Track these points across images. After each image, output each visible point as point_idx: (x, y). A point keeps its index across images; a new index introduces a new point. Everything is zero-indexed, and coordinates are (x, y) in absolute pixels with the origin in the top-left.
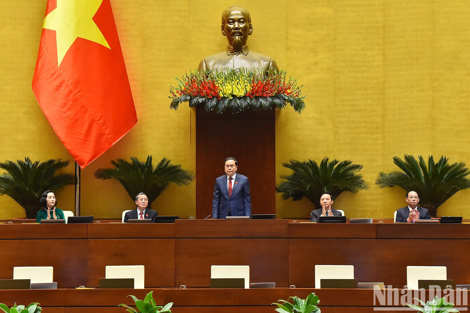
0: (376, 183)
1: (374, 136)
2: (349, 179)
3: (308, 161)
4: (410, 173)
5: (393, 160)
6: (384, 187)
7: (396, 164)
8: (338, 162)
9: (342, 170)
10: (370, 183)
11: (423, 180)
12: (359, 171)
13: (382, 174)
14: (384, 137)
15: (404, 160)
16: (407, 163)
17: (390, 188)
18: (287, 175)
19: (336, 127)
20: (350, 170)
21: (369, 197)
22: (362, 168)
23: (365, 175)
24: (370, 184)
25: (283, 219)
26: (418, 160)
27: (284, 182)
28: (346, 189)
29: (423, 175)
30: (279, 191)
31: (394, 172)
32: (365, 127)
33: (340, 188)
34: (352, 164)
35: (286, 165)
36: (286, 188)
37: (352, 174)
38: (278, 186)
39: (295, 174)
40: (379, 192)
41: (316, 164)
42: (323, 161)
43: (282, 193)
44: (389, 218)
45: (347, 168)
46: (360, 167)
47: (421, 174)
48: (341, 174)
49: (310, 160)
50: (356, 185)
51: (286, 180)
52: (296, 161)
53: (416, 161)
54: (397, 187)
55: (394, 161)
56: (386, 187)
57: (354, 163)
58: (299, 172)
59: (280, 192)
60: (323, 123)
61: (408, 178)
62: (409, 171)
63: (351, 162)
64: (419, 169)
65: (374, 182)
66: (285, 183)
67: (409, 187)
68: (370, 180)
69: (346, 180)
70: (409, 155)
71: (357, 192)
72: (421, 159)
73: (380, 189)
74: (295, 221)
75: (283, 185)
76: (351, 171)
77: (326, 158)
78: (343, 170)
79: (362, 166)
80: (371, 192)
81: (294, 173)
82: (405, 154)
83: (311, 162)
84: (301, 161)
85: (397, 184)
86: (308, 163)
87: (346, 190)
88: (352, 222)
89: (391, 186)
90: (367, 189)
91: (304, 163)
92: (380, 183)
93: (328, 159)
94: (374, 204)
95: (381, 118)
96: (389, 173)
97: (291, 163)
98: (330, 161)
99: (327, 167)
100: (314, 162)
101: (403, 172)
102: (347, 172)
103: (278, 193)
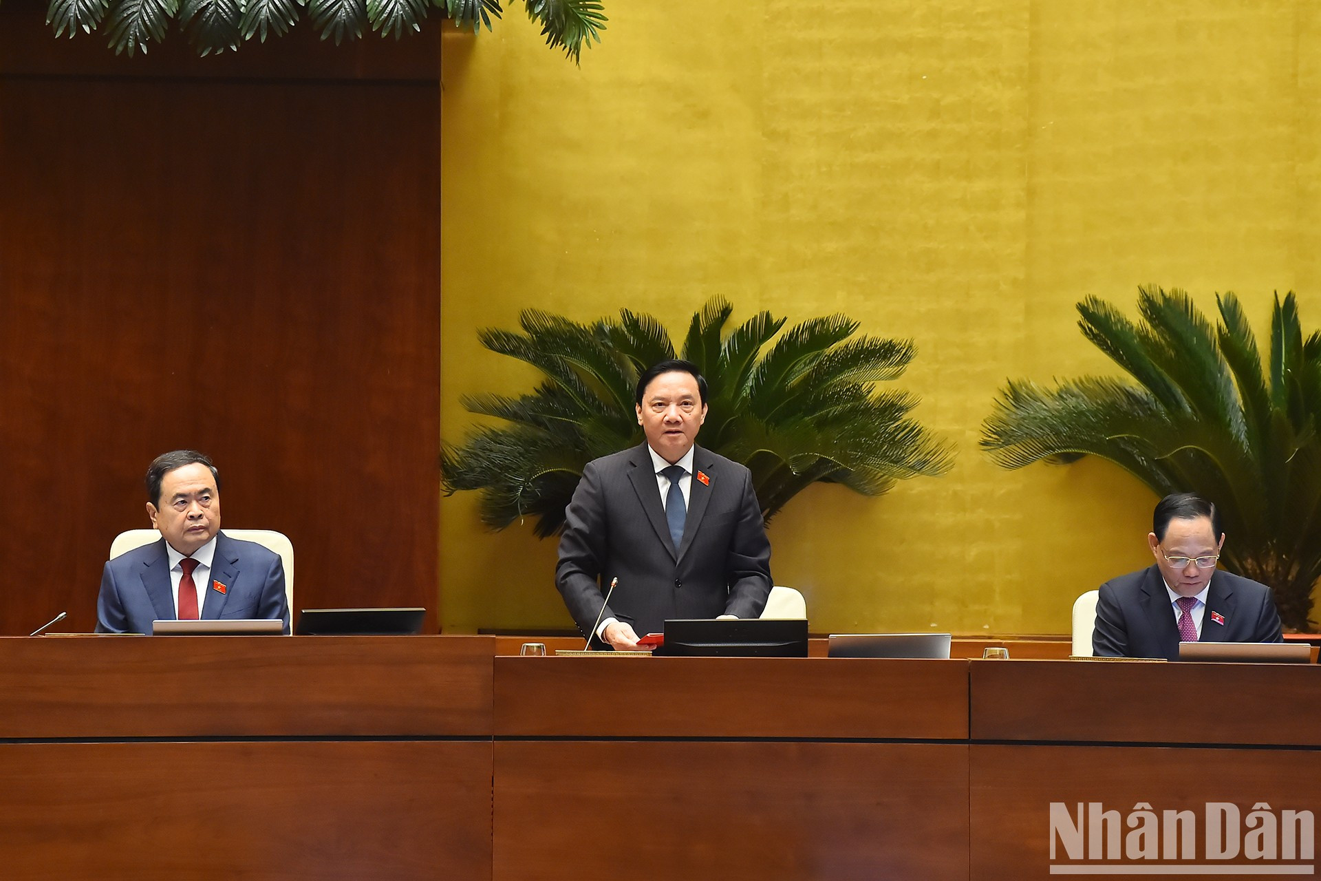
0: (985, 443)
1: (979, 186)
2: (839, 419)
3: (618, 320)
4: (1169, 389)
5: (1079, 317)
6: (1024, 461)
7: (1094, 338)
8: (778, 326)
9: (801, 371)
10: (951, 441)
11: (1239, 426)
12: (895, 376)
13: (1016, 395)
14: (1031, 192)
15: (1135, 318)
16: (1153, 333)
17: (1063, 470)
18: (505, 395)
19: (772, 135)
20: (841, 371)
21: (946, 519)
22: (909, 358)
23: (926, 400)
24: (954, 447)
25: (479, 633)
26: (1214, 318)
27: (488, 432)
28: (826, 473)
29: (1236, 395)
30: (460, 481)
31: (1080, 384)
32: (933, 135)
33: (786, 469)
34: (854, 337)
35: (498, 342)
36: (495, 465)
37: (857, 394)
38: (453, 456)
39: (548, 391)
40: (1002, 492)
41: (660, 336)
42: (696, 319)
43: (479, 492)
44: (1055, 629)
45: (830, 359)
46: (897, 358)
47: (1229, 393)
48: (793, 389)
49: (626, 314)
50: (872, 451)
51: (500, 424)
52: (554, 319)
53: (1204, 325)
54: (1098, 467)
55: (1080, 325)
56: (1038, 465)
57: (867, 332)
58: (568, 381)
59: (468, 488)
60: (703, 115)
61: (1155, 415)
62: (1164, 380)
63: (847, 324)
64: (1221, 371)
65: (974, 435)
66: (495, 437)
67: (1161, 464)
68: (956, 427)
69: (822, 424)
70: (1167, 292)
71: (879, 490)
72: (1230, 311)
73: (1008, 473)
74: (533, 647)
75: (484, 449)
76: (849, 376)
77: (718, 307)
78: (808, 370)
79: (910, 347)
80: (955, 493)
81: (543, 385)
82: (1145, 286)
83: (633, 324)
84: (583, 318)
85: (1098, 447)
86: (615, 331)
87: (826, 480)
88: (837, 651)
89: (1069, 458)
90: (935, 472)
91: (599, 329)
92: (1007, 443)
93: (726, 312)
94: (973, 552)
95: (1019, 88)
96: (1054, 388)
97: (525, 327)
98: (739, 319)
99: (722, 353)
100: (652, 323)
101: (1132, 382)
102: (827, 380)
103: (453, 491)
